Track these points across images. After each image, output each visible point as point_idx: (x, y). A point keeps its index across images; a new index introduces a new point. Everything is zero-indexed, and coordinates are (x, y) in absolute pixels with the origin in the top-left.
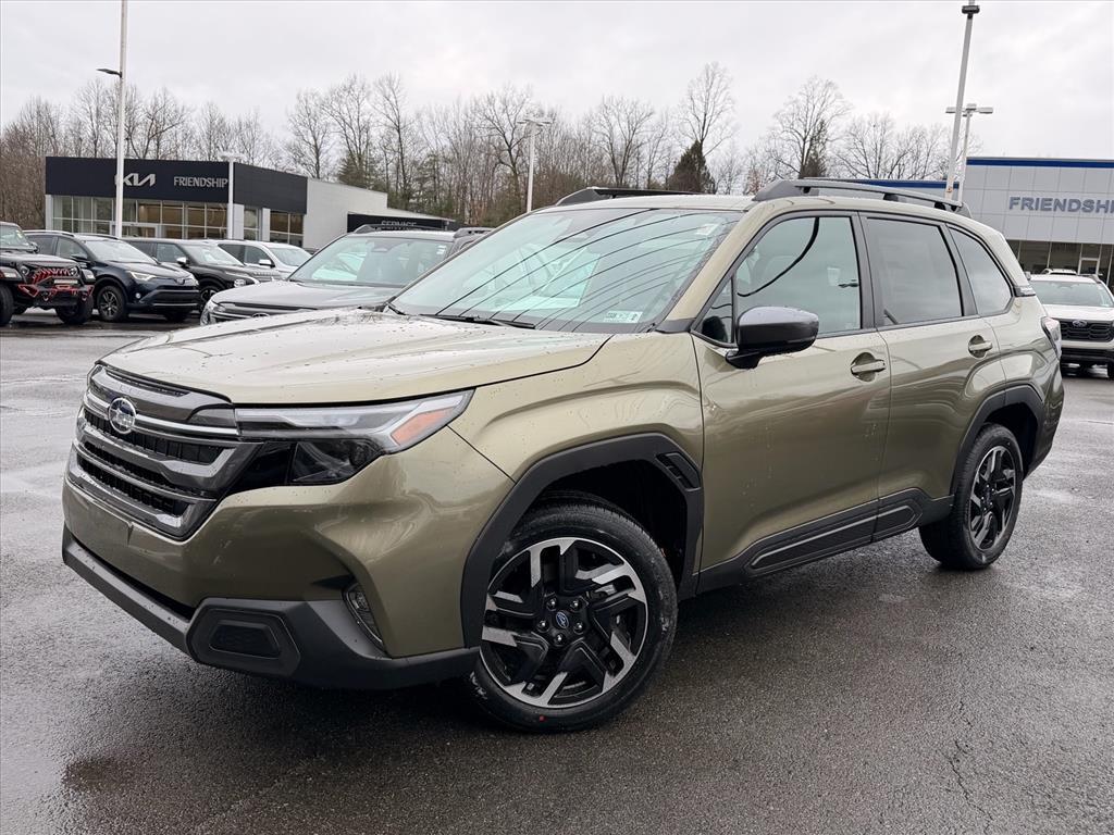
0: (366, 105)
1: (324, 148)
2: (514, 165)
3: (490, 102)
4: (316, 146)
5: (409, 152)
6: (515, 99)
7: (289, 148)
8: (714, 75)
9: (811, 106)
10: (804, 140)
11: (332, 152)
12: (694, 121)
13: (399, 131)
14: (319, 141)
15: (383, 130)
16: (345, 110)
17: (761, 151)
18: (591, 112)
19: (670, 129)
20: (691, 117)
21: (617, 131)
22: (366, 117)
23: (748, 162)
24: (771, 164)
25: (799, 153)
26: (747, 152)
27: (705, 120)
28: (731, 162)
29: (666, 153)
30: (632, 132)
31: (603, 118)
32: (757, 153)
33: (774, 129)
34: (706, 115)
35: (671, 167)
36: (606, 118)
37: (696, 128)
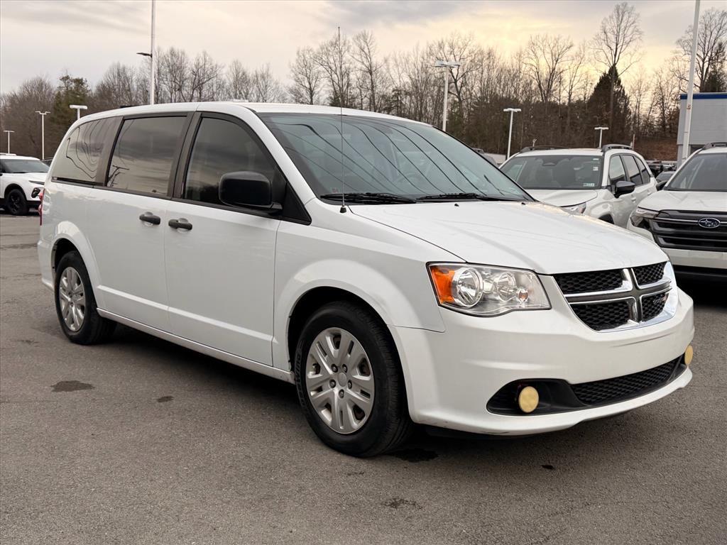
0: (347, 56)
1: (316, 90)
2: (459, 93)
3: (441, 46)
4: (310, 89)
5: (380, 89)
6: (460, 43)
7: (291, 91)
8: (623, 13)
9: (708, 33)
10: (703, 60)
11: (322, 92)
12: (607, 50)
13: (371, 74)
14: (313, 85)
15: (359, 74)
16: (332, 60)
17: (666, 72)
18: (521, 49)
19: (587, 57)
20: (605, 47)
21: (543, 62)
22: (347, 65)
23: (655, 80)
24: (675, 81)
25: (699, 71)
26: (654, 73)
27: (617, 49)
28: (641, 81)
29: (584, 77)
30: (555, 62)
31: (531, 53)
32: (662, 72)
33: (676, 52)
34: (617, 45)
35: (588, 87)
36: (534, 52)
37: (609, 55)
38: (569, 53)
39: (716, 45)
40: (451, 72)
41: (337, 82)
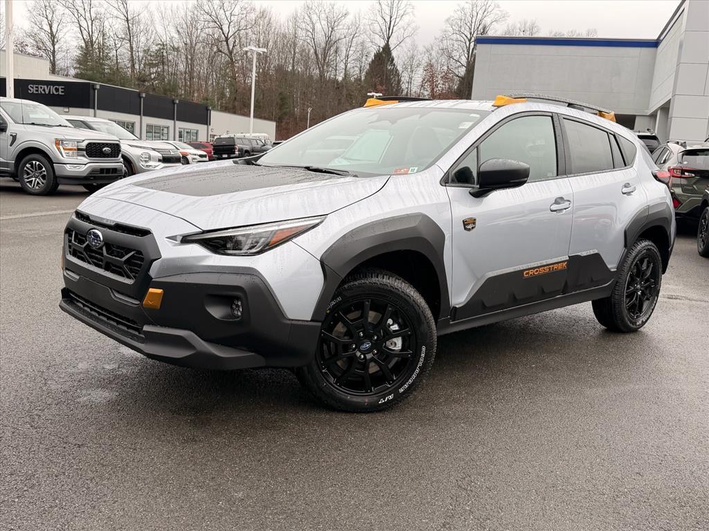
1: (60, 35)
2: (231, 52)
4: (52, 33)
9: (475, 14)
10: (470, 40)
12: (381, 21)
13: (128, 22)
14: (54, 30)
17: (436, 48)
18: (296, 12)
19: (362, 28)
20: (379, 19)
21: (318, 26)
23: (426, 58)
24: (443, 60)
25: (466, 51)
26: (424, 50)
27: (391, 22)
28: (412, 57)
29: (360, 48)
30: (330, 29)
31: (307, 17)
32: (432, 49)
33: (445, 31)
34: (391, 17)
35: (364, 59)
36: (309, 17)
37: (384, 28)
38: (343, 21)
39: (481, 27)
40: (222, 29)
41: (86, 29)
